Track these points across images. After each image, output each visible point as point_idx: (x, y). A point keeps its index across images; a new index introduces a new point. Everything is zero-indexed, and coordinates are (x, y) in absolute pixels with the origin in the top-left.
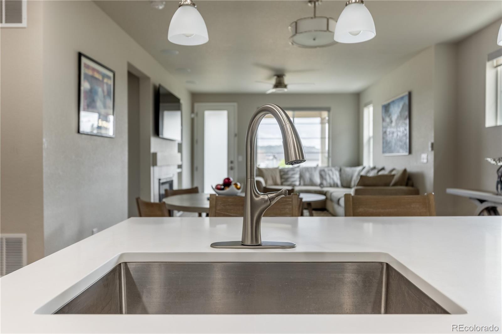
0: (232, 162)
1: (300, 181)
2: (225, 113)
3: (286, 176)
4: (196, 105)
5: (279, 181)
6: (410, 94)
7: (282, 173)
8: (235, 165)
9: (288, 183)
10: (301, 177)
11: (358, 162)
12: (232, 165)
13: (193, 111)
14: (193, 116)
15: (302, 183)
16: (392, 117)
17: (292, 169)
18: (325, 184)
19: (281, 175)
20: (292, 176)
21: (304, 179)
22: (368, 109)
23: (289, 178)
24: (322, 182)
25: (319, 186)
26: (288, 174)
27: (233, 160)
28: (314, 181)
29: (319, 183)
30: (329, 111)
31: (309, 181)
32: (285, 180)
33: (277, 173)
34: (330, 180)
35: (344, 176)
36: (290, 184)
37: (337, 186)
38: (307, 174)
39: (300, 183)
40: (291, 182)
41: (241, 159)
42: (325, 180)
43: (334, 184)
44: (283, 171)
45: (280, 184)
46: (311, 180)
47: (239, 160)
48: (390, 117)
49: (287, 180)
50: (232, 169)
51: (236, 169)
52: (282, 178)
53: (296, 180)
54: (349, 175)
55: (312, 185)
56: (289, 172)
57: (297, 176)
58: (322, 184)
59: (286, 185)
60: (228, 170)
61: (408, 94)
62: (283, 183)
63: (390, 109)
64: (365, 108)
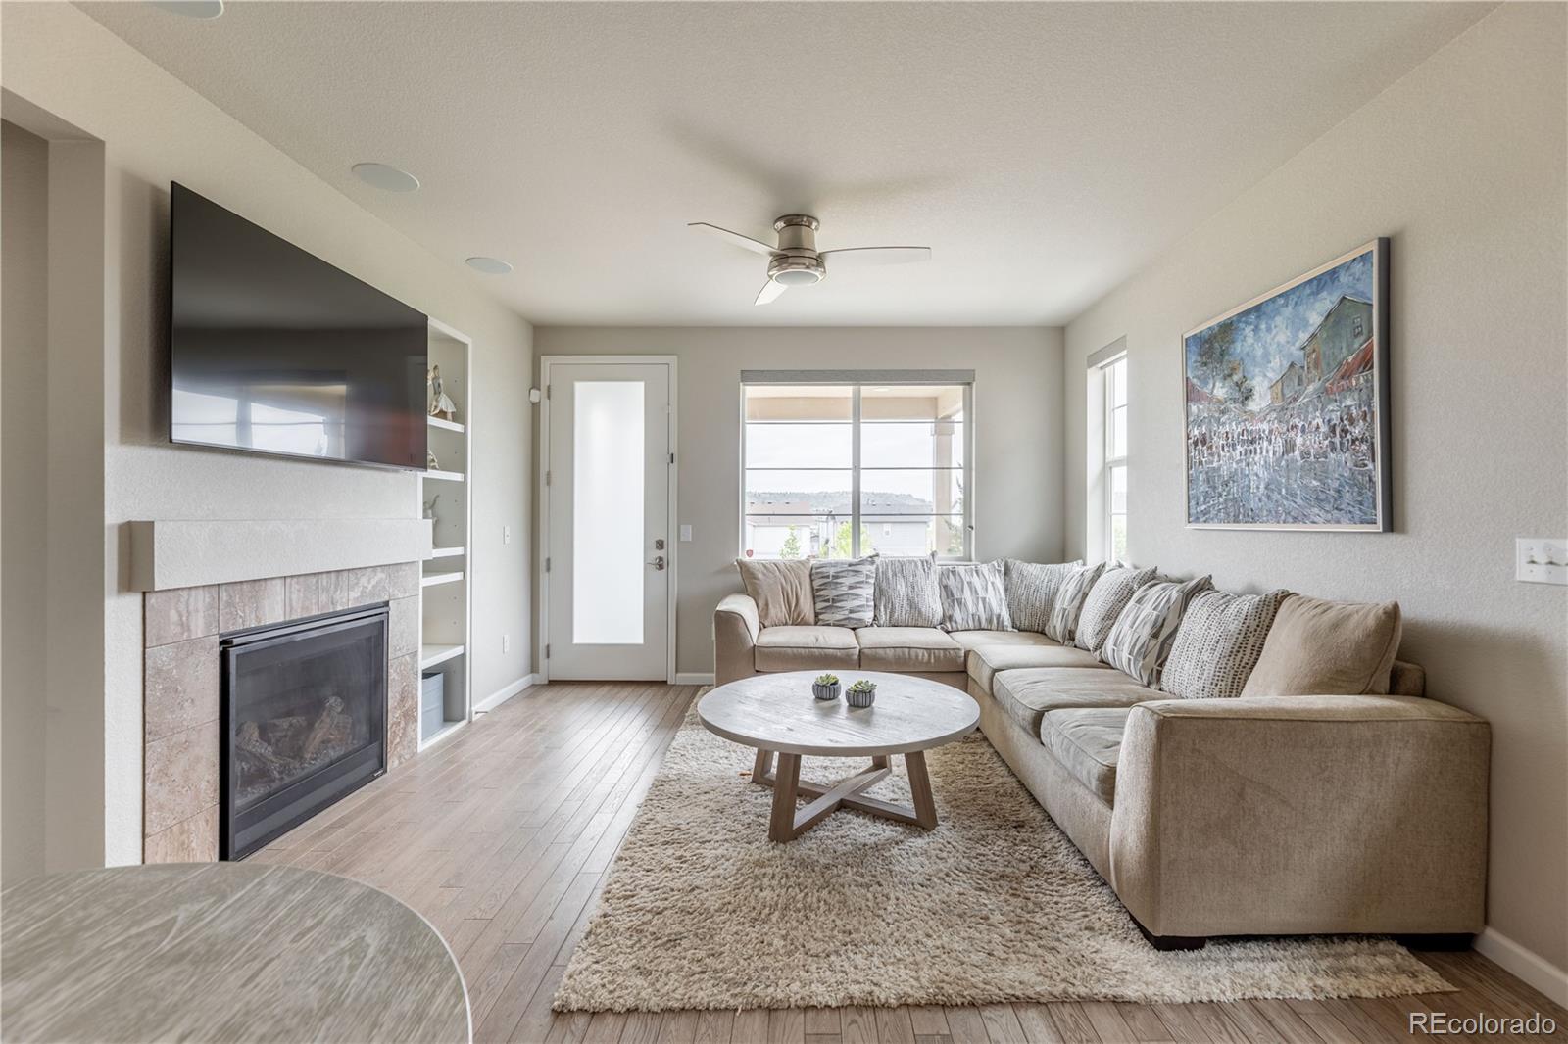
0: (660, 545)
1: (876, 607)
2: (638, 390)
3: (831, 593)
4: (546, 362)
5: (807, 608)
6: (1387, 248)
7: (817, 583)
8: (672, 552)
9: (838, 616)
10: (880, 593)
11: (1061, 547)
12: (662, 554)
13: (534, 381)
14: (535, 396)
15: (883, 619)
16: (1246, 374)
17: (850, 565)
18: (959, 620)
19: (816, 587)
20: (850, 591)
21: (889, 600)
22: (1101, 368)
23: (842, 595)
24: (950, 613)
25: (939, 627)
26: (837, 583)
27: (664, 538)
28: (923, 610)
29: (939, 615)
30: (969, 384)
31: (906, 607)
32: (827, 604)
33: (802, 581)
34: (977, 606)
35: (1022, 591)
36: (843, 617)
37: (1000, 628)
38: (898, 586)
39: (875, 616)
40: (846, 612)
41: (688, 533)
42: (960, 604)
43: (990, 621)
44: (820, 575)
45: (812, 619)
46: (912, 604)
47: (682, 539)
48: (1235, 378)
49: (833, 603)
50: (661, 567)
51: (674, 567)
52: (819, 596)
53: (862, 603)
54: (1036, 590)
55: (919, 621)
56: (843, 577)
57: (868, 591)
58: (950, 618)
59: (831, 622)
60: (645, 569)
61: (1372, 251)
62: (821, 617)
63: (1232, 346)
64: (1090, 367)
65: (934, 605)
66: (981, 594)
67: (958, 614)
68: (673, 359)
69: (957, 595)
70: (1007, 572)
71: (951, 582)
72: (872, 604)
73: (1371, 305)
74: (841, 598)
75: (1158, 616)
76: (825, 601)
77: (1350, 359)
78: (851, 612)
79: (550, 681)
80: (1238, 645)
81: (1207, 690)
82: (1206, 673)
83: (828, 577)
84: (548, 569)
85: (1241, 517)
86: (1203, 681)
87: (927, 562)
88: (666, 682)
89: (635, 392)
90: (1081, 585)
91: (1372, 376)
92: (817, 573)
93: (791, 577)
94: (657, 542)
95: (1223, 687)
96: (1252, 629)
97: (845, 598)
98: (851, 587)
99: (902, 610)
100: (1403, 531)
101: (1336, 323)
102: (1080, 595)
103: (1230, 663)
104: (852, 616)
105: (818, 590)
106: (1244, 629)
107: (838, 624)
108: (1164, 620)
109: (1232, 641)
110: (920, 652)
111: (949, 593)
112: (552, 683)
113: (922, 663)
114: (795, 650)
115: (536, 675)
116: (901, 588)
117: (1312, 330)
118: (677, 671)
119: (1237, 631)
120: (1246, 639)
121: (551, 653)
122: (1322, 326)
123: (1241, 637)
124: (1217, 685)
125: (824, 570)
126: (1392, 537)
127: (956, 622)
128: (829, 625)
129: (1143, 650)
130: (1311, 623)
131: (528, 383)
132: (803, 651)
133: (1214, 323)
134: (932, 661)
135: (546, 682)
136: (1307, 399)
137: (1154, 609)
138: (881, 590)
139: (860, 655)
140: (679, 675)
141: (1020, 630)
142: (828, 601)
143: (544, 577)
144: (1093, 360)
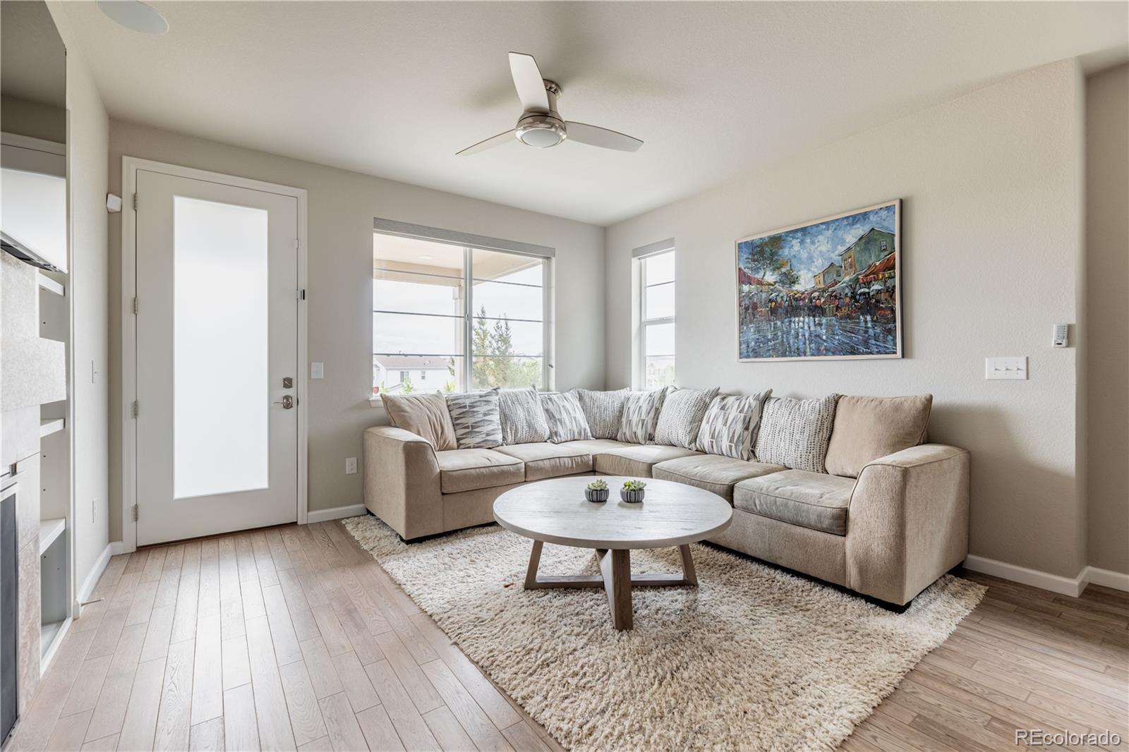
0: (288, 383)
1: (504, 430)
2: (259, 219)
3: (470, 421)
4: (130, 165)
5: (451, 435)
6: (902, 206)
7: (456, 413)
8: (301, 390)
9: (478, 439)
10: (505, 419)
11: (604, 379)
12: (290, 392)
13: (114, 186)
14: (115, 203)
15: (510, 438)
16: (793, 268)
17: (481, 396)
18: (562, 434)
19: (454, 416)
20: (485, 418)
21: (513, 423)
22: (639, 259)
23: (479, 422)
24: (555, 430)
25: (548, 441)
26: (474, 412)
27: (291, 375)
28: (538, 429)
29: (548, 433)
30: (548, 258)
31: (526, 428)
32: (467, 430)
33: (442, 411)
34: (572, 423)
35: (595, 410)
36: (481, 440)
37: (586, 438)
38: (519, 413)
39: (504, 437)
40: (484, 436)
41: (319, 370)
42: (561, 422)
43: (580, 434)
44: (457, 406)
45: (455, 445)
46: (530, 425)
47: (313, 376)
48: (783, 270)
49: (472, 429)
50: (288, 406)
51: (303, 406)
52: (457, 424)
53: (494, 428)
54: (606, 409)
55: (534, 438)
56: (478, 406)
57: (496, 417)
58: (556, 433)
59: (472, 445)
60: (270, 409)
61: (894, 205)
62: (461, 442)
63: (781, 250)
64: (634, 256)
65: (543, 426)
66: (573, 415)
67: (561, 430)
68: (302, 193)
69: (557, 416)
70: (581, 398)
71: (550, 406)
72: (500, 427)
73: (894, 235)
74: (479, 424)
75: (745, 417)
76: (465, 428)
77: (878, 263)
78: (488, 435)
79: (137, 548)
80: (819, 428)
81: (803, 457)
82: (801, 447)
83: (465, 407)
84: (136, 415)
85: (787, 353)
86: (799, 451)
87: (532, 392)
88: (295, 523)
89: (255, 222)
90: (653, 403)
91: (895, 273)
92: (454, 404)
93: (434, 409)
94: (285, 380)
95: (815, 453)
96: (825, 417)
97: (482, 424)
98: (485, 415)
99: (523, 432)
100: (911, 357)
101: (867, 243)
102: (653, 410)
103: (817, 439)
104: (489, 438)
105: (456, 419)
106: (820, 418)
107: (478, 446)
108: (750, 418)
109: (814, 426)
110: (566, 460)
111: (551, 415)
112: (142, 549)
113: (568, 468)
114: (478, 470)
115: (117, 544)
116: (521, 414)
117: (848, 246)
118: (308, 511)
119: (816, 420)
120: (822, 424)
121: (140, 514)
122: (856, 244)
123: (819, 423)
124: (810, 453)
125: (459, 401)
126: (904, 361)
127: (560, 436)
128: (469, 448)
129: (741, 439)
130: (878, 409)
131: (103, 188)
132: (484, 470)
133: (765, 235)
134: (574, 466)
135: (134, 550)
136: (844, 285)
137: (740, 412)
138: (505, 415)
139: (525, 468)
140: (311, 513)
141: (597, 439)
142: (468, 427)
143: (128, 424)
144: (638, 252)
